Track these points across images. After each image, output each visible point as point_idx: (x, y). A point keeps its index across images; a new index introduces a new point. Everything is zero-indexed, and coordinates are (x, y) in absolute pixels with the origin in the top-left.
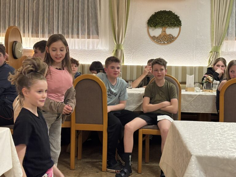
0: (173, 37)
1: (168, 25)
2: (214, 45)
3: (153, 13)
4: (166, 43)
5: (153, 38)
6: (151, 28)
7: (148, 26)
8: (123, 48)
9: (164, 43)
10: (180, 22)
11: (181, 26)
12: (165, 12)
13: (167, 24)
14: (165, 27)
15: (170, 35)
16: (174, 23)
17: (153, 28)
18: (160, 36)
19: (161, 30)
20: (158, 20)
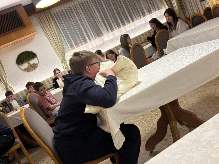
0: (36, 64)
1: (30, 59)
2: (61, 58)
3: (17, 56)
4: (34, 69)
5: (25, 70)
6: (20, 65)
7: (18, 65)
8: (9, 84)
9: (33, 70)
10: (35, 54)
11: (37, 56)
12: (23, 53)
13: (28, 59)
14: (28, 61)
15: (33, 64)
16: (32, 56)
17: (22, 65)
18: (28, 67)
19: (27, 63)
20: (22, 59)
